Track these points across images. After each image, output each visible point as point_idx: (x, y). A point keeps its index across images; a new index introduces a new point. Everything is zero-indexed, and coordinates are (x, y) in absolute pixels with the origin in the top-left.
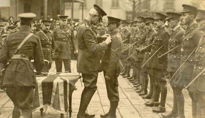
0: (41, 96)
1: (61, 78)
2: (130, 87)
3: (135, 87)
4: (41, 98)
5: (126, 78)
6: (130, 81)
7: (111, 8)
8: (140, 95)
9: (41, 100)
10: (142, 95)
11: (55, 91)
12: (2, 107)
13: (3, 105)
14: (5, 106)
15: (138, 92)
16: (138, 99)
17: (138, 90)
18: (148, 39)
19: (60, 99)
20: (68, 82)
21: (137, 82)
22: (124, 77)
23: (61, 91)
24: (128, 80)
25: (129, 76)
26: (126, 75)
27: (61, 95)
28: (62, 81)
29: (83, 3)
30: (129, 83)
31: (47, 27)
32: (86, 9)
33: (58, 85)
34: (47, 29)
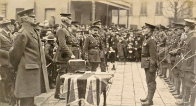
0: (76, 91)
1: (95, 77)
2: (165, 87)
3: (169, 87)
4: (76, 93)
5: (162, 79)
6: (166, 81)
7: (155, 15)
8: (173, 95)
9: (77, 95)
10: (175, 95)
11: (88, 88)
12: (47, 100)
13: (48, 98)
14: (49, 99)
15: (171, 92)
16: (170, 99)
17: (172, 91)
18: (179, 44)
19: (93, 95)
20: (100, 80)
21: (172, 83)
22: (161, 78)
23: (94, 88)
24: (164, 81)
25: (165, 77)
26: (163, 76)
27: (94, 91)
28: (96, 79)
29: (128, 11)
30: (165, 83)
31: (96, 32)
32: (132, 15)
33: (91, 82)
34: (96, 33)
